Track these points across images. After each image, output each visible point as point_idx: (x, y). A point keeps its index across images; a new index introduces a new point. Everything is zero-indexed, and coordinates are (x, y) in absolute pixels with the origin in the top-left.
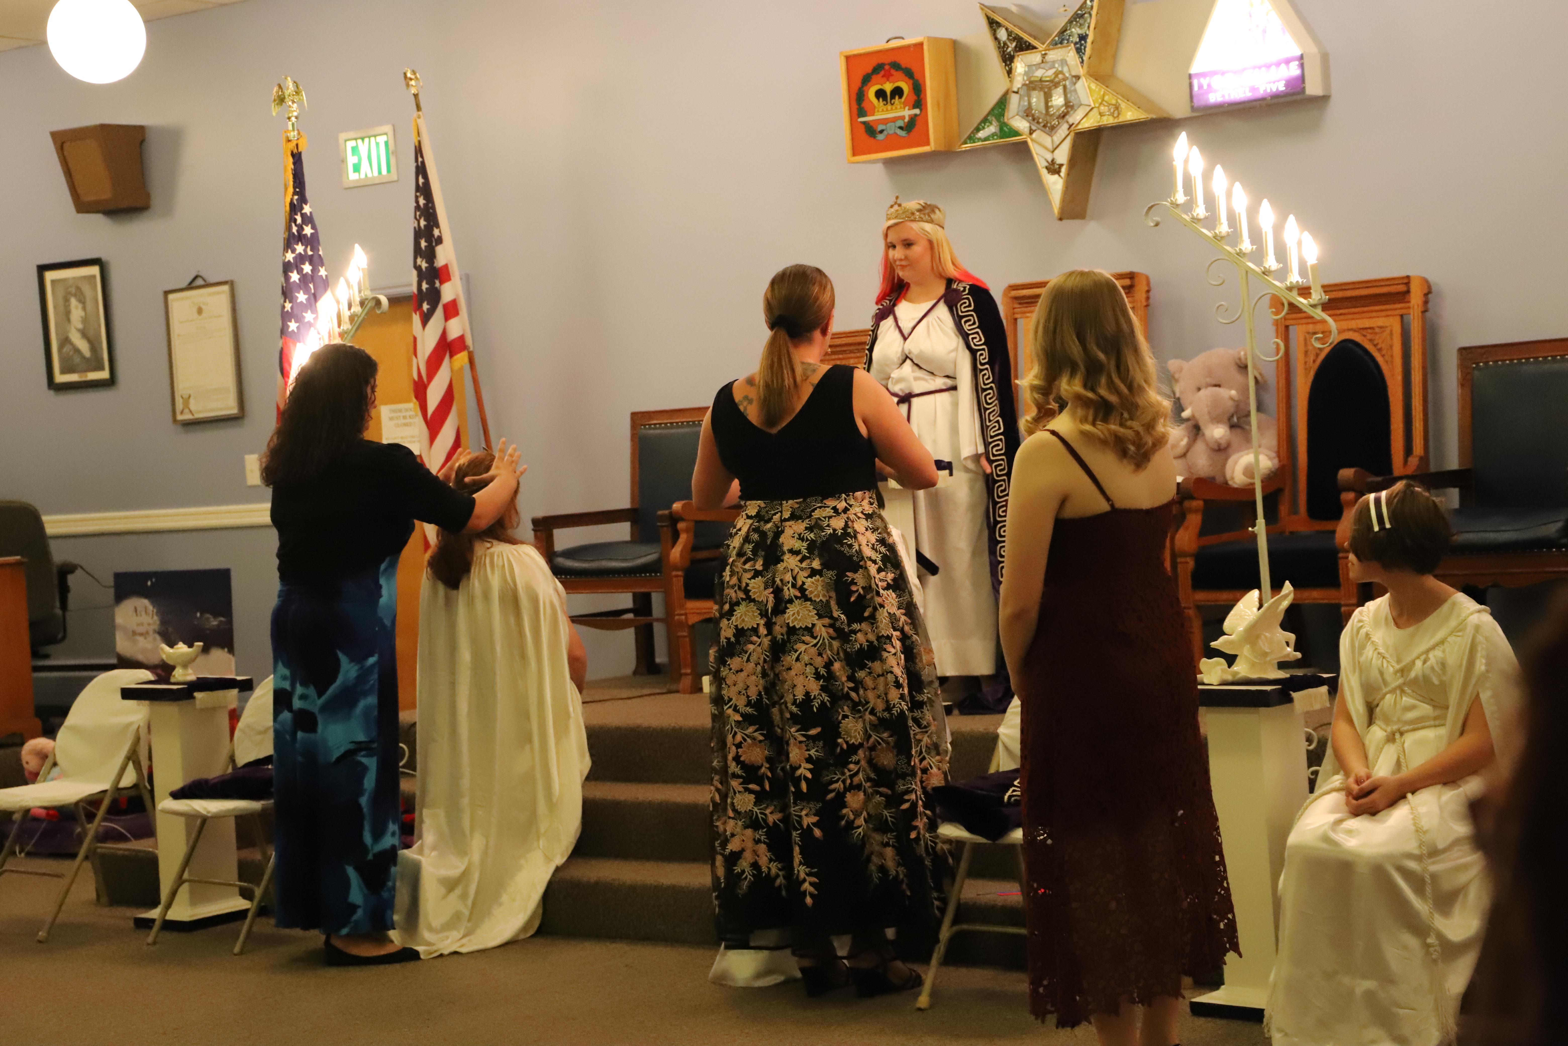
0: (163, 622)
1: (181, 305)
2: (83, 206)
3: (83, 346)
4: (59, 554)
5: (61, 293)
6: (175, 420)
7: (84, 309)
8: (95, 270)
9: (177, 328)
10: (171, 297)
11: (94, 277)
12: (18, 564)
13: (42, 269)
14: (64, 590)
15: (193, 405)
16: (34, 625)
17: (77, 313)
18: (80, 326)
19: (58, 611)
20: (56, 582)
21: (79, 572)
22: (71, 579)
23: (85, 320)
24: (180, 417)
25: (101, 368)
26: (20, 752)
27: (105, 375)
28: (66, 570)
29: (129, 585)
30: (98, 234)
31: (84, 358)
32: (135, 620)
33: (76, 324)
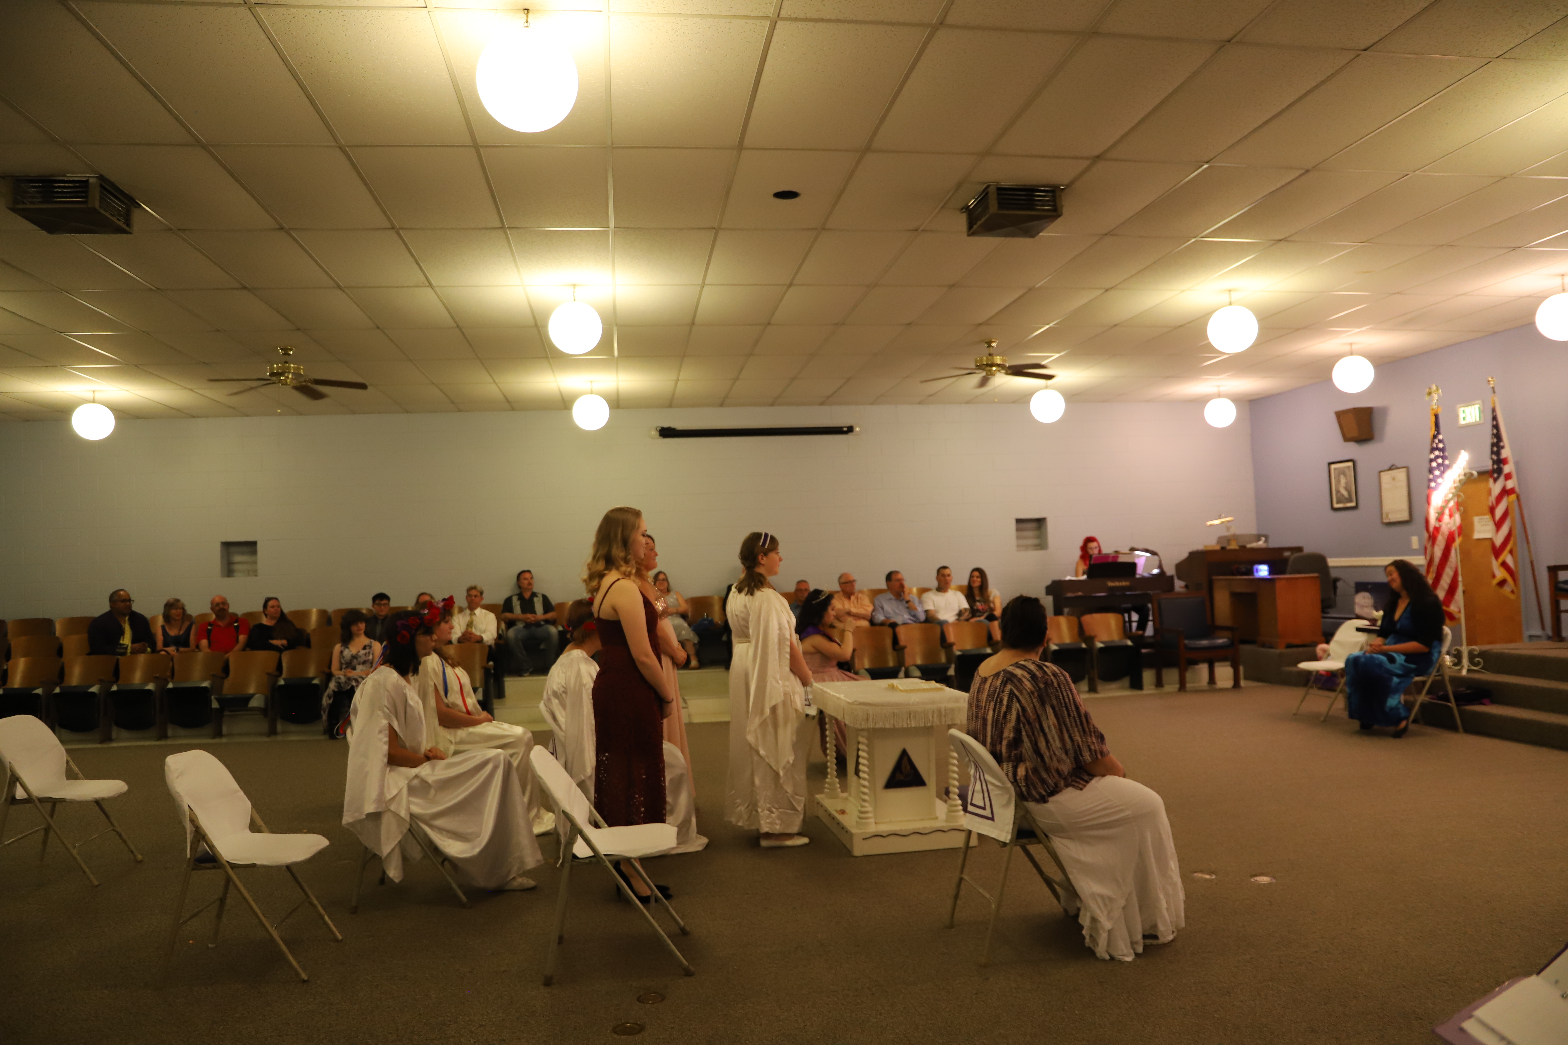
0: (1375, 602)
1: (1386, 477)
2: (1346, 439)
3: (1345, 493)
4: (1334, 574)
5: (1337, 473)
6: (1383, 523)
7: (1346, 479)
8: (1350, 464)
9: (1384, 486)
10: (1382, 474)
12: (1317, 577)
13: (1330, 464)
14: (1335, 588)
15: (1390, 516)
16: (1323, 601)
17: (1343, 481)
18: (1344, 486)
19: (1333, 596)
20: (1332, 585)
21: (1341, 581)
22: (1339, 584)
23: (1346, 483)
24: (1384, 521)
25: (1352, 502)
26: (1316, 649)
27: (1353, 504)
28: (1336, 580)
29: (1361, 587)
30: (1352, 450)
31: (1346, 499)
32: (1363, 601)
33: (1342, 485)
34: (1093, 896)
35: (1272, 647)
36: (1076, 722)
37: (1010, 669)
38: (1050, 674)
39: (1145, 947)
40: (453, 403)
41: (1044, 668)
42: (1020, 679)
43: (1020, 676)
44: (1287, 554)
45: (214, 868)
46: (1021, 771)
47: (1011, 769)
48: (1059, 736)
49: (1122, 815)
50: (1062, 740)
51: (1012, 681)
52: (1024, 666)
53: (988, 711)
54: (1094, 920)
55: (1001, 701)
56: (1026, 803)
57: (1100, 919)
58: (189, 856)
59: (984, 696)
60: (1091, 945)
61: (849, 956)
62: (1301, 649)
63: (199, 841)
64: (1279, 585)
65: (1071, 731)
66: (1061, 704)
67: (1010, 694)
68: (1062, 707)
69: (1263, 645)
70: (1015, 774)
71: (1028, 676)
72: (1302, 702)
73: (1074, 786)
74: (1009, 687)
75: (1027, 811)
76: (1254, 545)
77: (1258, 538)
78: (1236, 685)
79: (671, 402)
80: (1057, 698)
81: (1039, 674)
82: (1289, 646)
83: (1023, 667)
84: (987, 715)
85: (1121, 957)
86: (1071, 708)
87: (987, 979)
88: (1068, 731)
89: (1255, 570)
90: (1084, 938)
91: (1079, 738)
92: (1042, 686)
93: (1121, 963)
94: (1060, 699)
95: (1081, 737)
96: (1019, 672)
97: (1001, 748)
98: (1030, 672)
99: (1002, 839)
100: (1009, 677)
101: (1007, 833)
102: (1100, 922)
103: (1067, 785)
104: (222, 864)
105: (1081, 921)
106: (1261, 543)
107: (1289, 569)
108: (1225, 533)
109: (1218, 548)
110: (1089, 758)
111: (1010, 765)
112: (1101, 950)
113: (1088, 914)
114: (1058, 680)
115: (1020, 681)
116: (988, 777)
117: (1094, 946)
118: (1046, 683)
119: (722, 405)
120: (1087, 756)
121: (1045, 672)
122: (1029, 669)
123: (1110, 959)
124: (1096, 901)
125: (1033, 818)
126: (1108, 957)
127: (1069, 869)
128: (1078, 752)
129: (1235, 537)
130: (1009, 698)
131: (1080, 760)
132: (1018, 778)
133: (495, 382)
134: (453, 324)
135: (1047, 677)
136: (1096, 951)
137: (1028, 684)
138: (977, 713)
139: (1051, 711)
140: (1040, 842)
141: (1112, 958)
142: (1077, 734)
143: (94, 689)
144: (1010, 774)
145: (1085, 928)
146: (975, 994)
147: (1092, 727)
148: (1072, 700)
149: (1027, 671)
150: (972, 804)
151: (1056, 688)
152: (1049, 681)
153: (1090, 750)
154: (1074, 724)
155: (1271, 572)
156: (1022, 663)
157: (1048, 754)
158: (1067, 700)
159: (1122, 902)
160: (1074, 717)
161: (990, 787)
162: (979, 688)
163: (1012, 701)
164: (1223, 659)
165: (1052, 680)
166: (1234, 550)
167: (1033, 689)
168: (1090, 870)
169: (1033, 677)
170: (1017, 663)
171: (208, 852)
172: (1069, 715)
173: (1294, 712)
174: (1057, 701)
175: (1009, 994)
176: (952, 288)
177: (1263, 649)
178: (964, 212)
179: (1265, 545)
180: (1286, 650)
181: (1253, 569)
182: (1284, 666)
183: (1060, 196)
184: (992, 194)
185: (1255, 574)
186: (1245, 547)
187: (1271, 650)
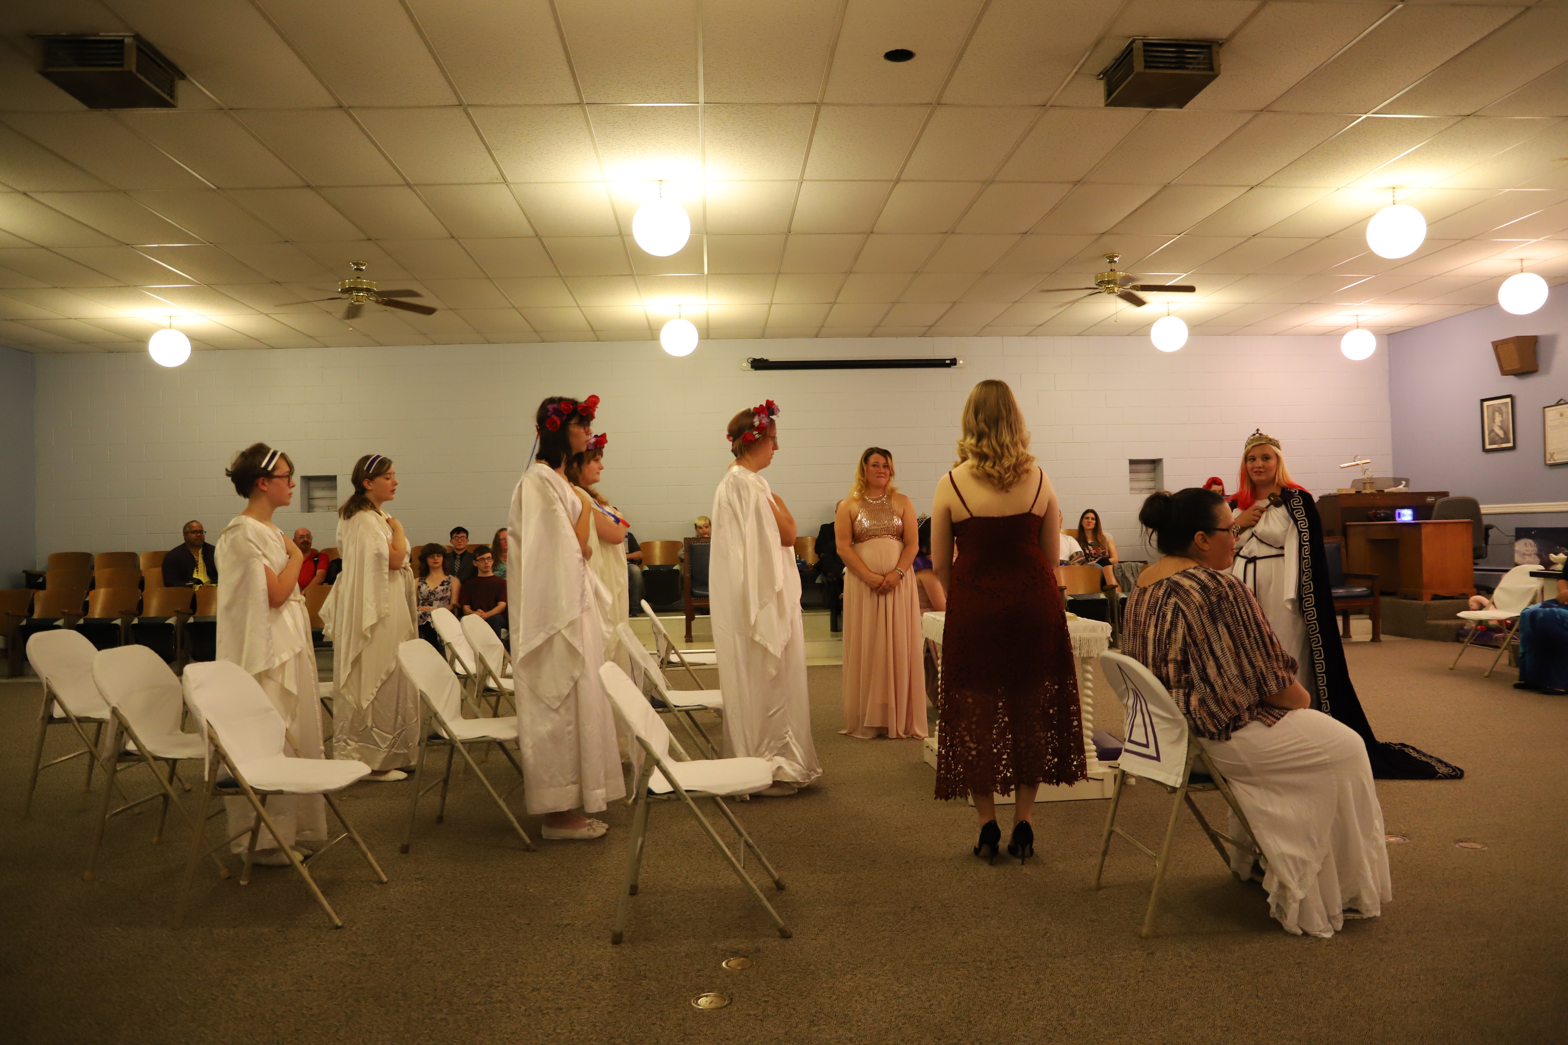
0: (1539, 550)
1: (1551, 413)
2: (1504, 372)
3: (1501, 433)
4: (1486, 521)
5: (1491, 410)
6: (1545, 464)
7: (1502, 417)
8: (1508, 400)
9: (1549, 423)
10: (1547, 409)
11: (1507, 403)
12: (1469, 523)
13: (1483, 401)
14: (1487, 536)
15: (1555, 457)
16: (1475, 549)
17: (1498, 418)
18: (1500, 424)
19: (1484, 545)
20: (1484, 532)
21: (1494, 529)
22: (1491, 532)
23: (1502, 422)
24: (1548, 462)
25: (1508, 442)
26: (1468, 602)
27: (1511, 445)
28: (1489, 527)
29: (1522, 533)
30: (1511, 385)
31: (1501, 438)
32: (1525, 547)
33: (1497, 424)
34: (1283, 856)
35: (1416, 599)
36: (1257, 643)
37: (1177, 578)
38: (1226, 585)
39: (1346, 922)
40: (535, 331)
41: (1218, 577)
42: (1187, 590)
43: (1187, 587)
44: (1430, 499)
45: (237, 793)
46: (1194, 701)
47: (1182, 697)
48: (1235, 661)
49: (1319, 759)
50: (1240, 666)
51: (1177, 593)
52: (1193, 575)
53: (1149, 627)
54: (1283, 886)
55: (1164, 616)
56: (1202, 740)
57: (1290, 886)
58: (206, 779)
59: (1144, 609)
60: (1277, 916)
61: (978, 920)
62: (1449, 601)
63: (219, 762)
64: (1425, 531)
65: (1252, 655)
66: (1238, 623)
67: (1174, 609)
68: (1239, 626)
69: (1407, 597)
70: (1187, 703)
71: (1197, 587)
72: (1460, 655)
73: (1260, 719)
74: (1173, 600)
75: (1203, 750)
76: (1393, 489)
77: (1397, 482)
78: (1375, 639)
79: (763, 333)
80: (1233, 614)
81: (1211, 585)
82: (1436, 597)
83: (1191, 577)
84: (1148, 632)
85: (1318, 933)
86: (1251, 627)
87: (1152, 953)
88: (1247, 655)
89: (1397, 515)
90: (1268, 906)
91: (1261, 664)
92: (1214, 599)
93: (1320, 940)
94: (1236, 616)
95: (1265, 663)
96: (1186, 583)
97: (1168, 672)
98: (1200, 582)
99: (1171, 783)
100: (1174, 588)
101: (1178, 775)
102: (1289, 889)
103: (1252, 718)
104: (245, 790)
105: (1265, 886)
106: (1401, 488)
107: (1434, 514)
108: (1361, 476)
109: (1353, 492)
110: (1275, 688)
111: (1181, 691)
112: (1291, 922)
113: (1276, 879)
114: (1234, 592)
115: (1187, 592)
116: (1151, 708)
117: (1281, 917)
118: (1220, 597)
119: (817, 336)
120: (1273, 686)
121: (1220, 583)
122: (1199, 579)
123: (1302, 934)
124: (1285, 861)
125: (1209, 758)
126: (1300, 932)
127: (1252, 823)
128: (1261, 682)
129: (1371, 482)
130: (1173, 613)
131: (1264, 691)
132: (1192, 708)
133: (578, 306)
134: (531, 233)
135: (1221, 589)
136: (1283, 924)
137: (1197, 597)
138: (1134, 629)
139: (1225, 630)
140: (1217, 788)
141: (1306, 934)
142: (1260, 658)
143: (172, 621)
144: (1181, 704)
145: (1271, 895)
146: (1141, 972)
147: (1278, 649)
148: (1251, 617)
149: (1196, 582)
150: (1130, 741)
151: (1232, 602)
152: (1224, 594)
153: (1277, 677)
154: (1255, 646)
155: (1415, 517)
156: (1191, 571)
157: (1220, 682)
158: (1245, 617)
159: (1317, 866)
160: (1255, 638)
161: (1154, 720)
162: (1137, 600)
163: (1177, 617)
164: (1359, 612)
165: (1226, 592)
166: (1371, 494)
167: (1203, 603)
168: (1278, 825)
169: (1204, 588)
170: (1184, 571)
171: (228, 774)
172: (1249, 636)
173: (1451, 666)
174: (1233, 619)
175: (1184, 974)
176: (1076, 185)
177: (1405, 601)
178: (1101, 79)
179: (1405, 490)
180: (1433, 602)
181: (1395, 514)
182: (1430, 619)
183: (1218, 53)
184: (1135, 52)
185: (1397, 519)
186: (1383, 491)
187: (1415, 602)
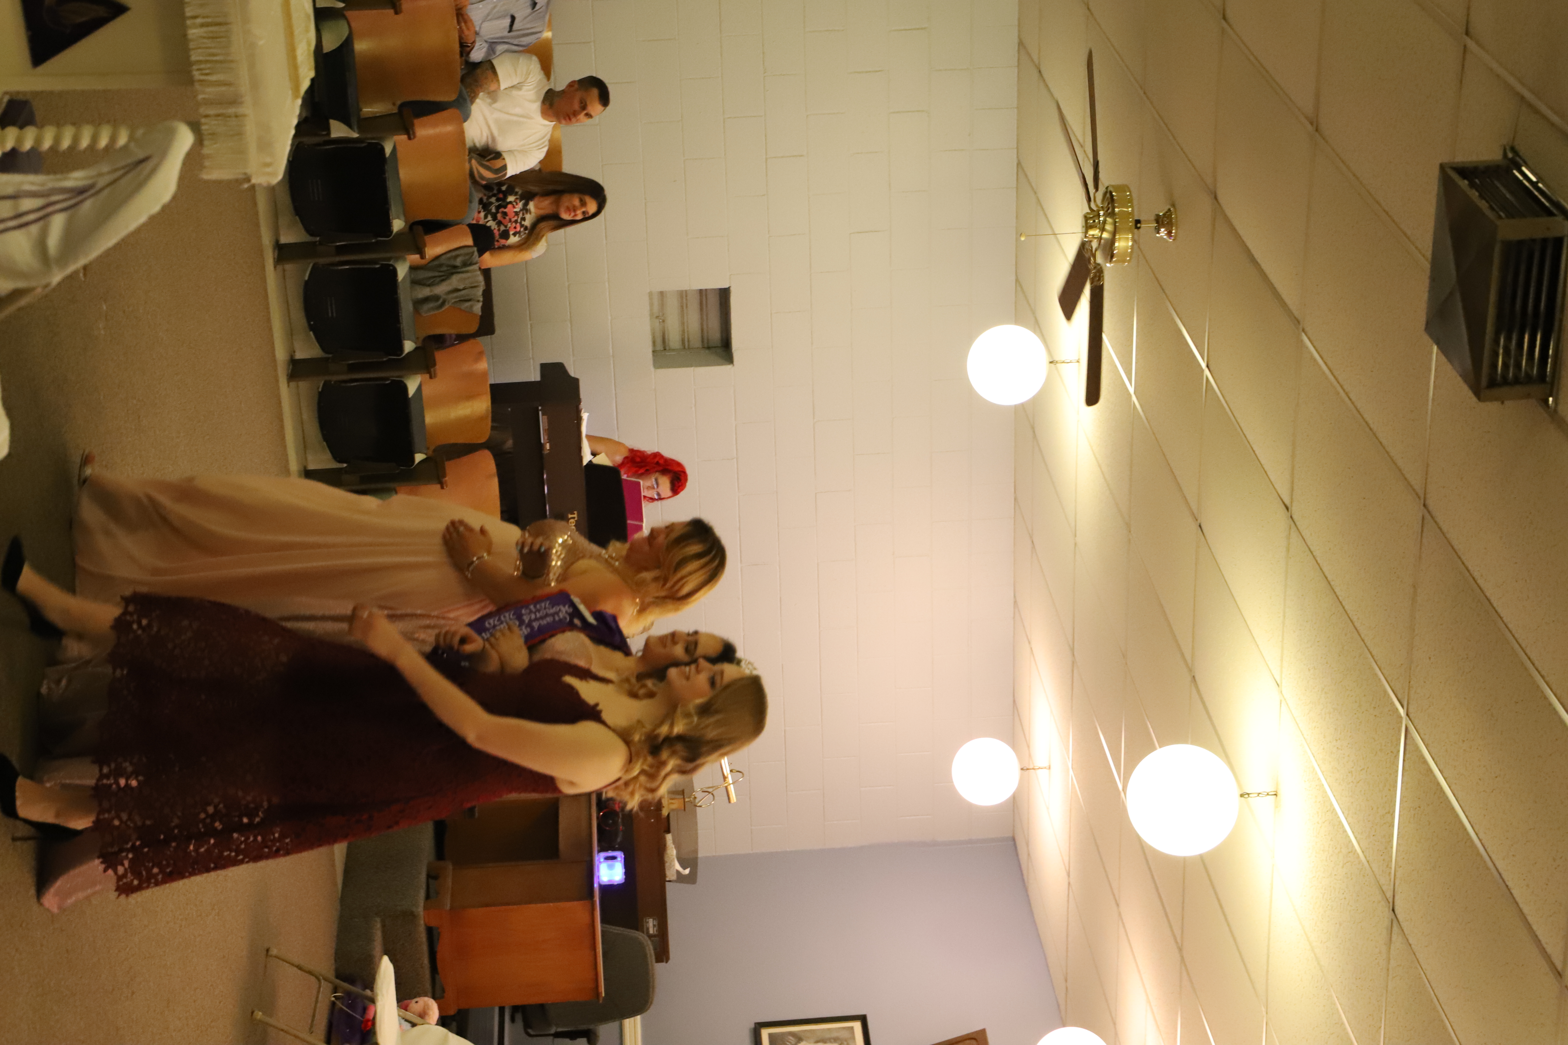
5: (842, 1035)
14: (574, 1035)
19: (553, 1031)
20: (581, 1028)
28: (591, 1037)
35: (428, 897)
44: (651, 925)
62: (426, 961)
64: (576, 910)
69: (432, 876)
76: (672, 852)
77: (689, 860)
82: (432, 935)
89: (611, 853)
106: (674, 867)
107: (617, 931)
155: (608, 890)
173: (276, 952)
176: (1312, 123)
177: (423, 877)
178: (1505, 155)
179: (671, 875)
180: (422, 929)
181: (614, 849)
182: (383, 926)
183: (1528, 396)
184: (1544, 220)
185: (603, 855)
186: (668, 831)
187: (422, 894)
